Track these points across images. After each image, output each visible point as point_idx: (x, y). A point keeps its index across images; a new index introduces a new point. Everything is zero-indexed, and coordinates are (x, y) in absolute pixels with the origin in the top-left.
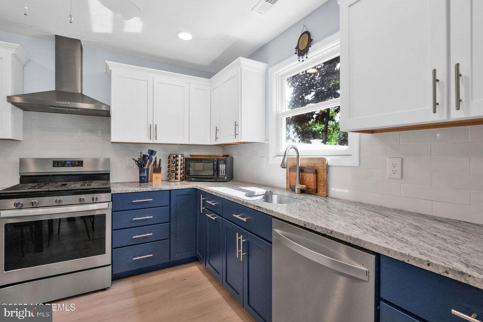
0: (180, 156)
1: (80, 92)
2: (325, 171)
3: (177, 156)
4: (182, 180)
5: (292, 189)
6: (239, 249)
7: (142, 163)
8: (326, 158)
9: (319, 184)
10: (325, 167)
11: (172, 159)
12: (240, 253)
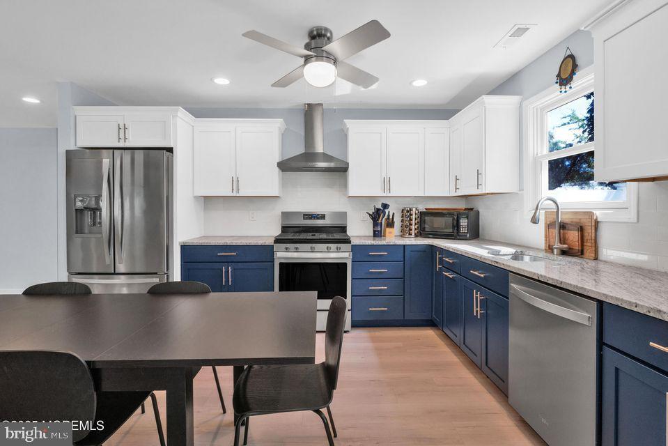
0: (414, 209)
1: (322, 151)
2: (593, 228)
3: (411, 210)
4: (416, 236)
5: (550, 249)
6: (477, 307)
7: (376, 216)
8: (595, 212)
9: (585, 244)
10: (593, 224)
11: (406, 213)
12: (477, 311)
